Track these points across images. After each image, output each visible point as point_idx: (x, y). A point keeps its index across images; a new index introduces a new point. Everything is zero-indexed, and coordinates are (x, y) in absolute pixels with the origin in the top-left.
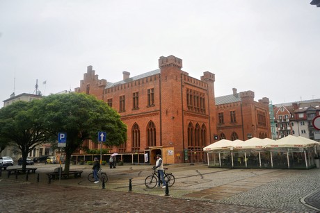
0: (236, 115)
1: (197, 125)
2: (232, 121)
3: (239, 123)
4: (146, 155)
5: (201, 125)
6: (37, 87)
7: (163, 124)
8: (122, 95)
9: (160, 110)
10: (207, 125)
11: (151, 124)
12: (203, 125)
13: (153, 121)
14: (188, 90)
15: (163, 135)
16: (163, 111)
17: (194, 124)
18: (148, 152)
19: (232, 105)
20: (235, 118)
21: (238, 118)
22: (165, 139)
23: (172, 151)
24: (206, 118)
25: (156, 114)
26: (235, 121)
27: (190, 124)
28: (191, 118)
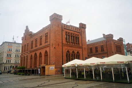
0: (104, 47)
1: (73, 52)
2: (102, 50)
3: (106, 51)
4: (39, 69)
5: (76, 52)
6: (13, 39)
7: (51, 51)
8: (36, 38)
9: (50, 44)
10: (81, 52)
11: (46, 52)
12: (78, 52)
13: (47, 50)
14: (66, 32)
15: (51, 58)
16: (51, 44)
17: (71, 52)
18: (40, 68)
19: (102, 42)
20: (103, 49)
21: (105, 49)
22: (52, 60)
23: (53, 67)
24: (80, 48)
25: (48, 47)
26: (103, 50)
27: (68, 51)
28: (69, 48)
